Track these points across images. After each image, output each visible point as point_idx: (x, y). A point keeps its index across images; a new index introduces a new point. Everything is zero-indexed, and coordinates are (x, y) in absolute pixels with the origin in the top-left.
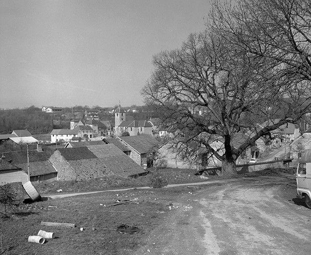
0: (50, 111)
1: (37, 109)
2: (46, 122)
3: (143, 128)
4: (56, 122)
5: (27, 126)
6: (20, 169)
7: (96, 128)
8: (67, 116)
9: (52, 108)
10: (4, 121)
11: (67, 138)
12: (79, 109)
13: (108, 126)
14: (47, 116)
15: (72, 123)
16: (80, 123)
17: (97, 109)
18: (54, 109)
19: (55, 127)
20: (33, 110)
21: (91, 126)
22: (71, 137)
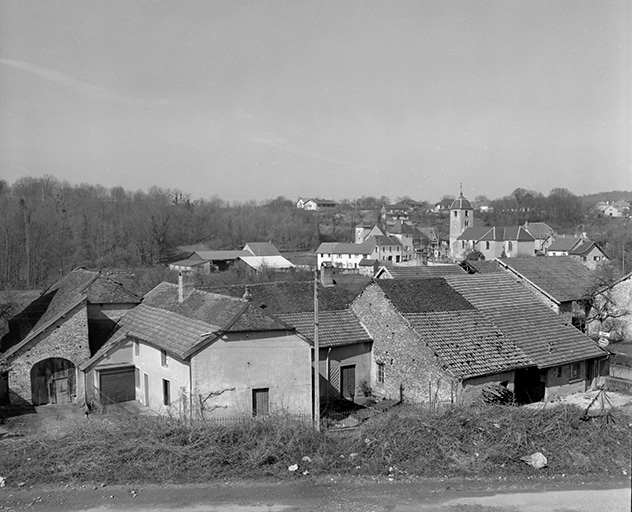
0: (313, 206)
1: (289, 204)
2: (306, 229)
3: (515, 244)
4: (326, 229)
5: (271, 235)
6: (293, 331)
7: (408, 242)
8: (347, 218)
9: (316, 200)
10: (230, 226)
11: (349, 261)
12: (369, 203)
13: (433, 237)
14: (307, 216)
15: (359, 231)
16: (376, 231)
17: (406, 203)
18: (321, 204)
19: (323, 239)
20: (281, 205)
21: (399, 236)
22: (357, 259)
